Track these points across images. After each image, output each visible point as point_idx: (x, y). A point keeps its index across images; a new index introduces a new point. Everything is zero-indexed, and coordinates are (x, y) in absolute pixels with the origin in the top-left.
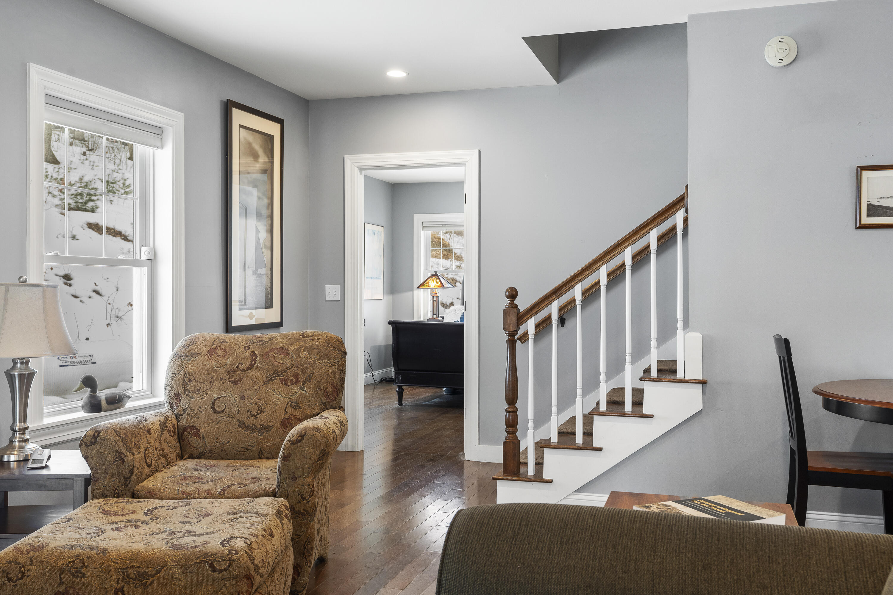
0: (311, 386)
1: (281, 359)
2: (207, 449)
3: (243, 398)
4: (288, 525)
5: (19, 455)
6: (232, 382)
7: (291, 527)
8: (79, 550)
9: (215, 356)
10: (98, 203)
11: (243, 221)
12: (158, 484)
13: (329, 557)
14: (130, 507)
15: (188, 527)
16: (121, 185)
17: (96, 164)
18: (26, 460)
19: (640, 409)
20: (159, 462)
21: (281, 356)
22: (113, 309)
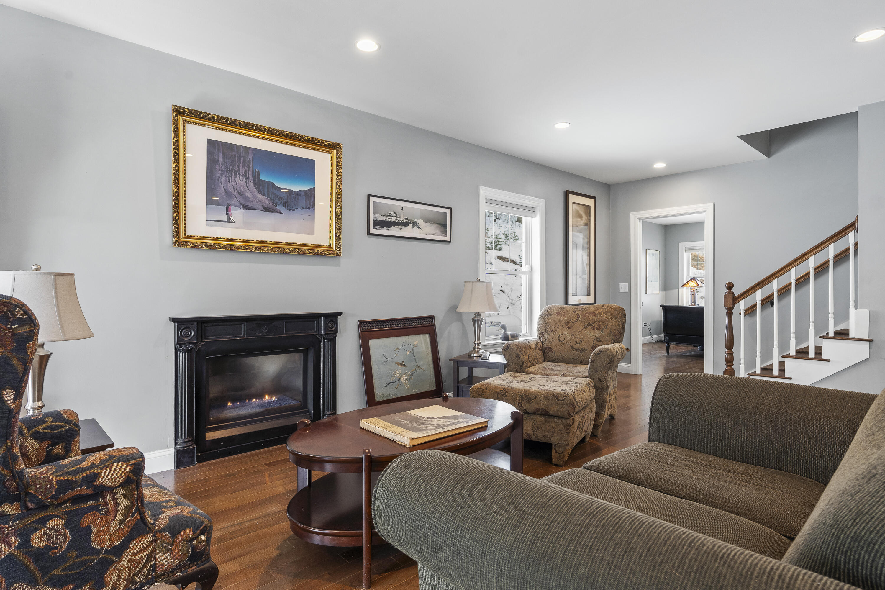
0: (607, 331)
1: (592, 317)
2: (556, 358)
3: (573, 335)
4: (593, 391)
5: (477, 354)
6: (568, 327)
7: (594, 392)
8: (504, 387)
9: (560, 315)
10: (502, 246)
11: (575, 251)
12: (534, 370)
13: (616, 417)
14: (523, 376)
15: (547, 384)
16: (513, 236)
17: (501, 226)
18: (480, 356)
19: (820, 356)
20: (535, 361)
21: (591, 316)
22: (510, 299)
